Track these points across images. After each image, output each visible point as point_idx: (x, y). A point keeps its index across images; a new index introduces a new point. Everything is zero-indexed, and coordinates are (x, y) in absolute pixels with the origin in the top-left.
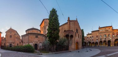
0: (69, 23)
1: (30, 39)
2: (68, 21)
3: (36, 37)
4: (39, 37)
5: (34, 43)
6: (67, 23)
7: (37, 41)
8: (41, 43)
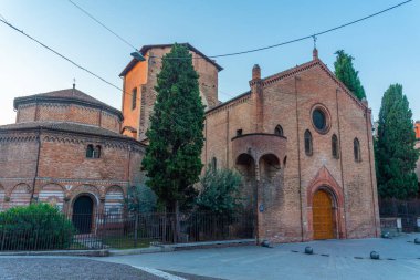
0: (254, 96)
1: (46, 161)
2: (251, 84)
3: (89, 155)
4: (107, 151)
5: (69, 187)
6: (249, 93)
7: (96, 175)
8: (117, 187)
